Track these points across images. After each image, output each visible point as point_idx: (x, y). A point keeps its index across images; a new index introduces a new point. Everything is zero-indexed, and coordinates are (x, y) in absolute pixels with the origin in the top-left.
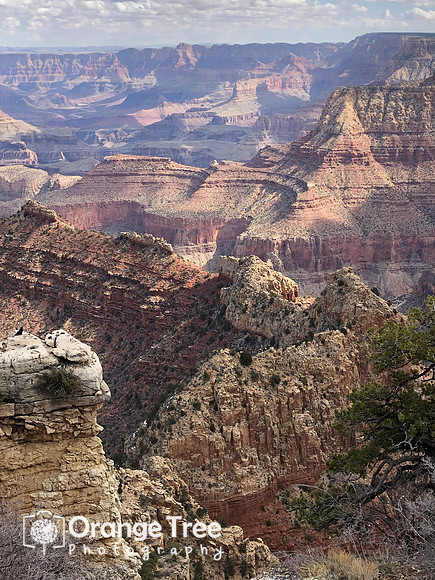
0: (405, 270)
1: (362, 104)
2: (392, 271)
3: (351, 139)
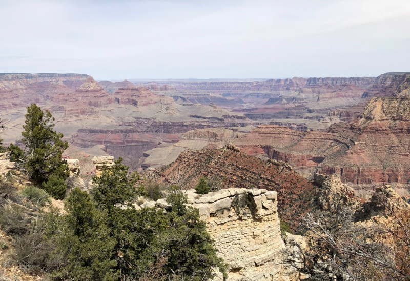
0: (406, 188)
1: (386, 106)
2: (398, 188)
3: (379, 122)
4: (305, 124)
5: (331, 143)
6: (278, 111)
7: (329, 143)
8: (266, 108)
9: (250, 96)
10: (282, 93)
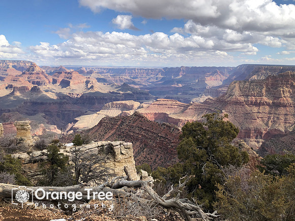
1: (241, 86)
2: (251, 141)
3: (238, 97)
4: (189, 98)
8: (162, 87)
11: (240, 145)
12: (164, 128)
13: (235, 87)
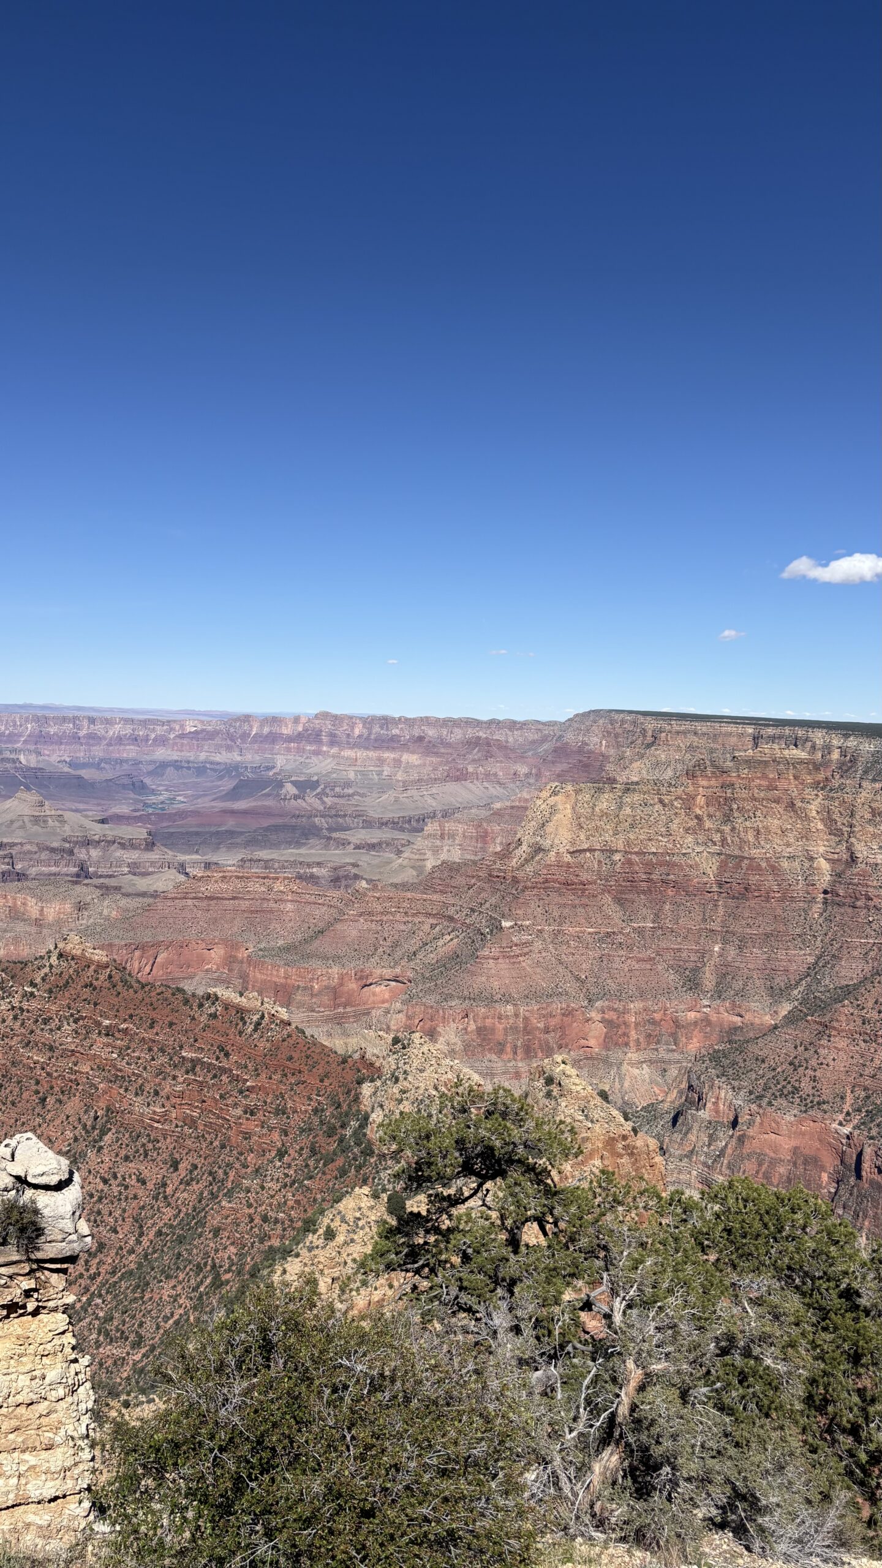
2: (631, 1064)
3: (568, 858)
4: (355, 865)
5: (433, 927)
6: (266, 823)
7: (426, 927)
8: (225, 812)
9: (170, 771)
10: (283, 761)
11: (549, 1081)
12: (214, 1016)
13: (553, 810)
